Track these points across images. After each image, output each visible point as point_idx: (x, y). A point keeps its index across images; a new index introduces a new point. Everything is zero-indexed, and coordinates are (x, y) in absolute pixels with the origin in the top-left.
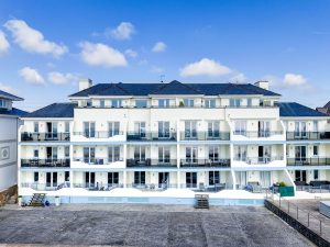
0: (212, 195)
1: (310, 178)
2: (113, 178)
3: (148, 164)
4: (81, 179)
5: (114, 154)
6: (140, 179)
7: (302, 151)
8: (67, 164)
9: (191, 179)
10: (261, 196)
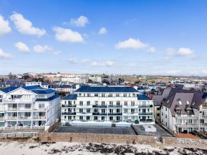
0: (117, 123)
1: (147, 118)
2: (88, 118)
3: (98, 114)
4: (79, 118)
5: (89, 111)
6: (96, 118)
7: (144, 111)
8: (75, 113)
9: (111, 118)
10: (130, 124)
